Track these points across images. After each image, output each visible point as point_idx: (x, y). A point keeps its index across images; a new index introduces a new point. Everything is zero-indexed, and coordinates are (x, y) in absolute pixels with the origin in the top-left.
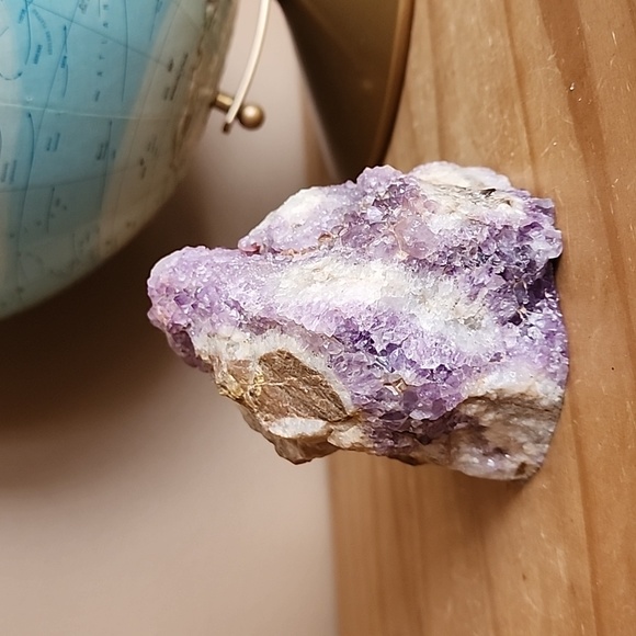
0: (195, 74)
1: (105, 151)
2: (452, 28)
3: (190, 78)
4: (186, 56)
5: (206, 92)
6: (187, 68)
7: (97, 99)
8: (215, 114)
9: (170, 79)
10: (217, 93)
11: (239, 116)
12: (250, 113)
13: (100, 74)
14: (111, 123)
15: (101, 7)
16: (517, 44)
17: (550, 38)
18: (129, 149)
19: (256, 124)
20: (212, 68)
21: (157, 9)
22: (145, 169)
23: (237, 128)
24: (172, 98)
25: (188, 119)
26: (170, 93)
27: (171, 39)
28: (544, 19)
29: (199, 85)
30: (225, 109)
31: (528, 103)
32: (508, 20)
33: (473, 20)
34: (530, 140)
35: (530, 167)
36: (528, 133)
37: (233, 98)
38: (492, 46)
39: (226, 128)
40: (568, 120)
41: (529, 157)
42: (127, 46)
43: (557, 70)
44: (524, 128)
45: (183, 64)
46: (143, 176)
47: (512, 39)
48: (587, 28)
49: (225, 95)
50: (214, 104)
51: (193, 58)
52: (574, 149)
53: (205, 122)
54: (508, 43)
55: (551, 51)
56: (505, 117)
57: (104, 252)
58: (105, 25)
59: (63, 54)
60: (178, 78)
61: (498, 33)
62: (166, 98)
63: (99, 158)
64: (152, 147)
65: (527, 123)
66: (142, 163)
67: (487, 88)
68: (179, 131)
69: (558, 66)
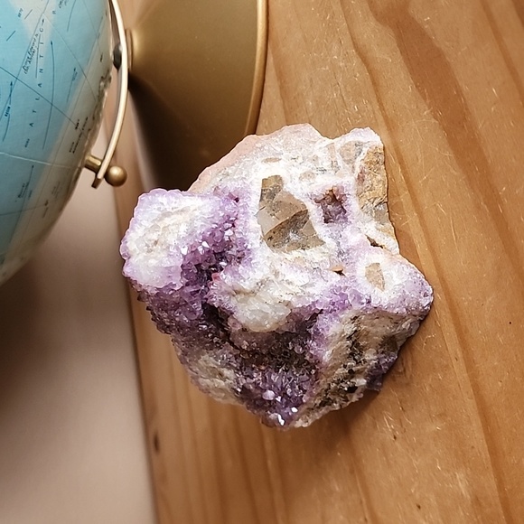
1: (25, 191)
3: (87, 137)
4: (87, 119)
7: (26, 145)
9: (75, 135)
12: (116, 172)
13: (31, 125)
14: (33, 167)
15: (38, 70)
16: (386, 107)
17: (425, 99)
19: (119, 182)
21: (74, 79)
22: (47, 209)
24: (74, 152)
26: (74, 147)
27: (78, 108)
28: (417, 87)
31: (401, 147)
32: (377, 91)
34: (405, 173)
35: (407, 192)
36: (403, 168)
37: (102, 161)
38: (359, 111)
39: (95, 184)
40: (448, 154)
41: (405, 186)
42: (52, 104)
43: (433, 120)
44: (398, 165)
45: (84, 125)
46: (44, 215)
47: (381, 104)
48: (465, 89)
49: (96, 158)
51: (90, 121)
52: (456, 173)
54: (377, 107)
55: (427, 108)
58: (39, 85)
59: (8, 105)
60: (80, 136)
61: (365, 101)
62: (71, 151)
63: (19, 196)
64: (55, 190)
65: (401, 162)
66: (46, 203)
68: (73, 179)
69: (435, 118)
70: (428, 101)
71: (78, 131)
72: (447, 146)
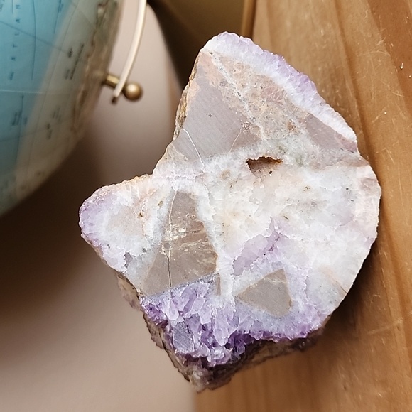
0: (89, 59)
1: (18, 118)
2: (288, 24)
3: (86, 63)
4: (82, 46)
5: (99, 74)
6: (83, 55)
7: (11, 78)
8: (106, 90)
9: (70, 63)
10: (107, 74)
11: (124, 91)
12: (132, 89)
13: (13, 58)
14: (23, 97)
15: (15, 7)
16: (347, 33)
17: (379, 27)
18: (39, 116)
19: (136, 97)
20: (103, 56)
21: (59, 9)
22: (51, 131)
23: (122, 100)
24: (71, 78)
25: (85, 94)
26: (70, 74)
27: (70, 33)
28: (373, 12)
29: (93, 68)
30: (113, 86)
31: (358, 80)
32: (339, 14)
33: (307, 16)
34: (360, 110)
36: (359, 104)
37: (119, 78)
38: (325, 36)
39: (114, 100)
40: (399, 93)
41: (360, 124)
42: (35, 37)
43: (386, 53)
44: (355, 100)
45: (80, 52)
46: (49, 137)
47: (342, 30)
49: (113, 76)
50: (105, 82)
51: (87, 48)
52: (404, 118)
53: (98, 95)
54: (339, 33)
55: (380, 38)
56: (337, 91)
57: (20, 194)
58: (17, 20)
60: (76, 62)
61: (329, 25)
62: (66, 78)
63: (13, 124)
64: (56, 115)
65: (357, 96)
66: (48, 127)
67: (320, 69)
69: (388, 49)
70: (382, 30)
71: (73, 59)
72: (397, 85)
